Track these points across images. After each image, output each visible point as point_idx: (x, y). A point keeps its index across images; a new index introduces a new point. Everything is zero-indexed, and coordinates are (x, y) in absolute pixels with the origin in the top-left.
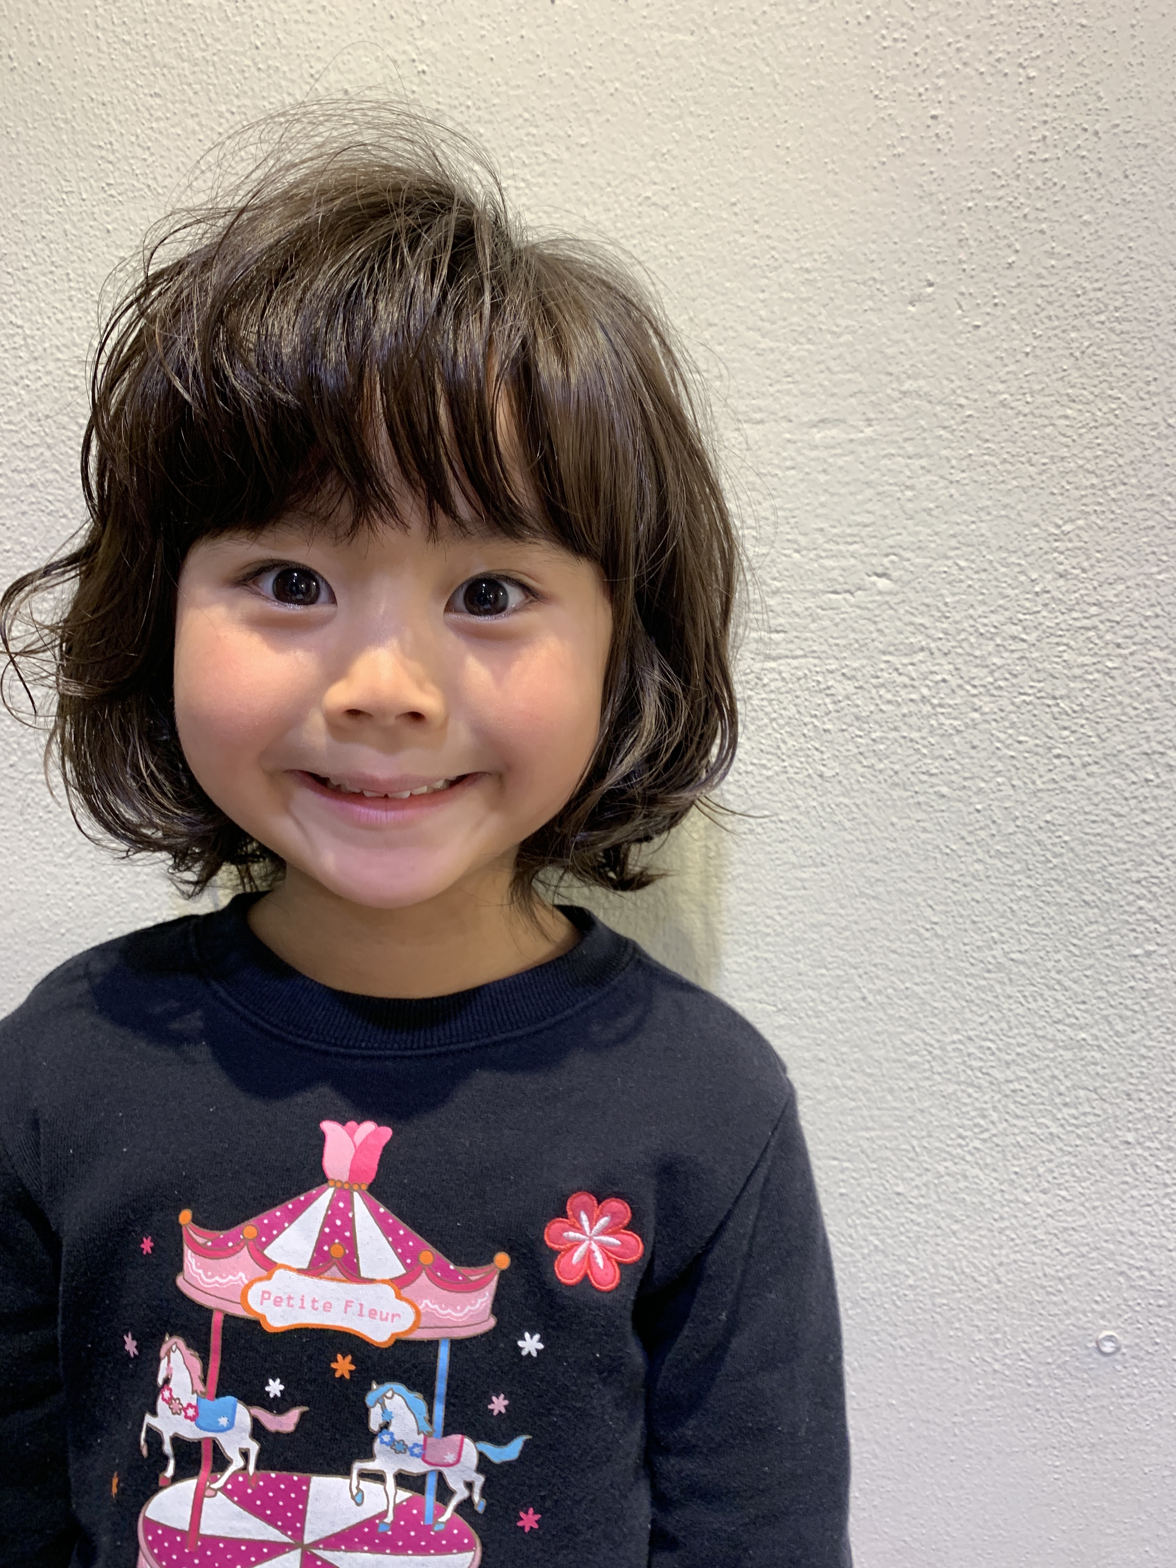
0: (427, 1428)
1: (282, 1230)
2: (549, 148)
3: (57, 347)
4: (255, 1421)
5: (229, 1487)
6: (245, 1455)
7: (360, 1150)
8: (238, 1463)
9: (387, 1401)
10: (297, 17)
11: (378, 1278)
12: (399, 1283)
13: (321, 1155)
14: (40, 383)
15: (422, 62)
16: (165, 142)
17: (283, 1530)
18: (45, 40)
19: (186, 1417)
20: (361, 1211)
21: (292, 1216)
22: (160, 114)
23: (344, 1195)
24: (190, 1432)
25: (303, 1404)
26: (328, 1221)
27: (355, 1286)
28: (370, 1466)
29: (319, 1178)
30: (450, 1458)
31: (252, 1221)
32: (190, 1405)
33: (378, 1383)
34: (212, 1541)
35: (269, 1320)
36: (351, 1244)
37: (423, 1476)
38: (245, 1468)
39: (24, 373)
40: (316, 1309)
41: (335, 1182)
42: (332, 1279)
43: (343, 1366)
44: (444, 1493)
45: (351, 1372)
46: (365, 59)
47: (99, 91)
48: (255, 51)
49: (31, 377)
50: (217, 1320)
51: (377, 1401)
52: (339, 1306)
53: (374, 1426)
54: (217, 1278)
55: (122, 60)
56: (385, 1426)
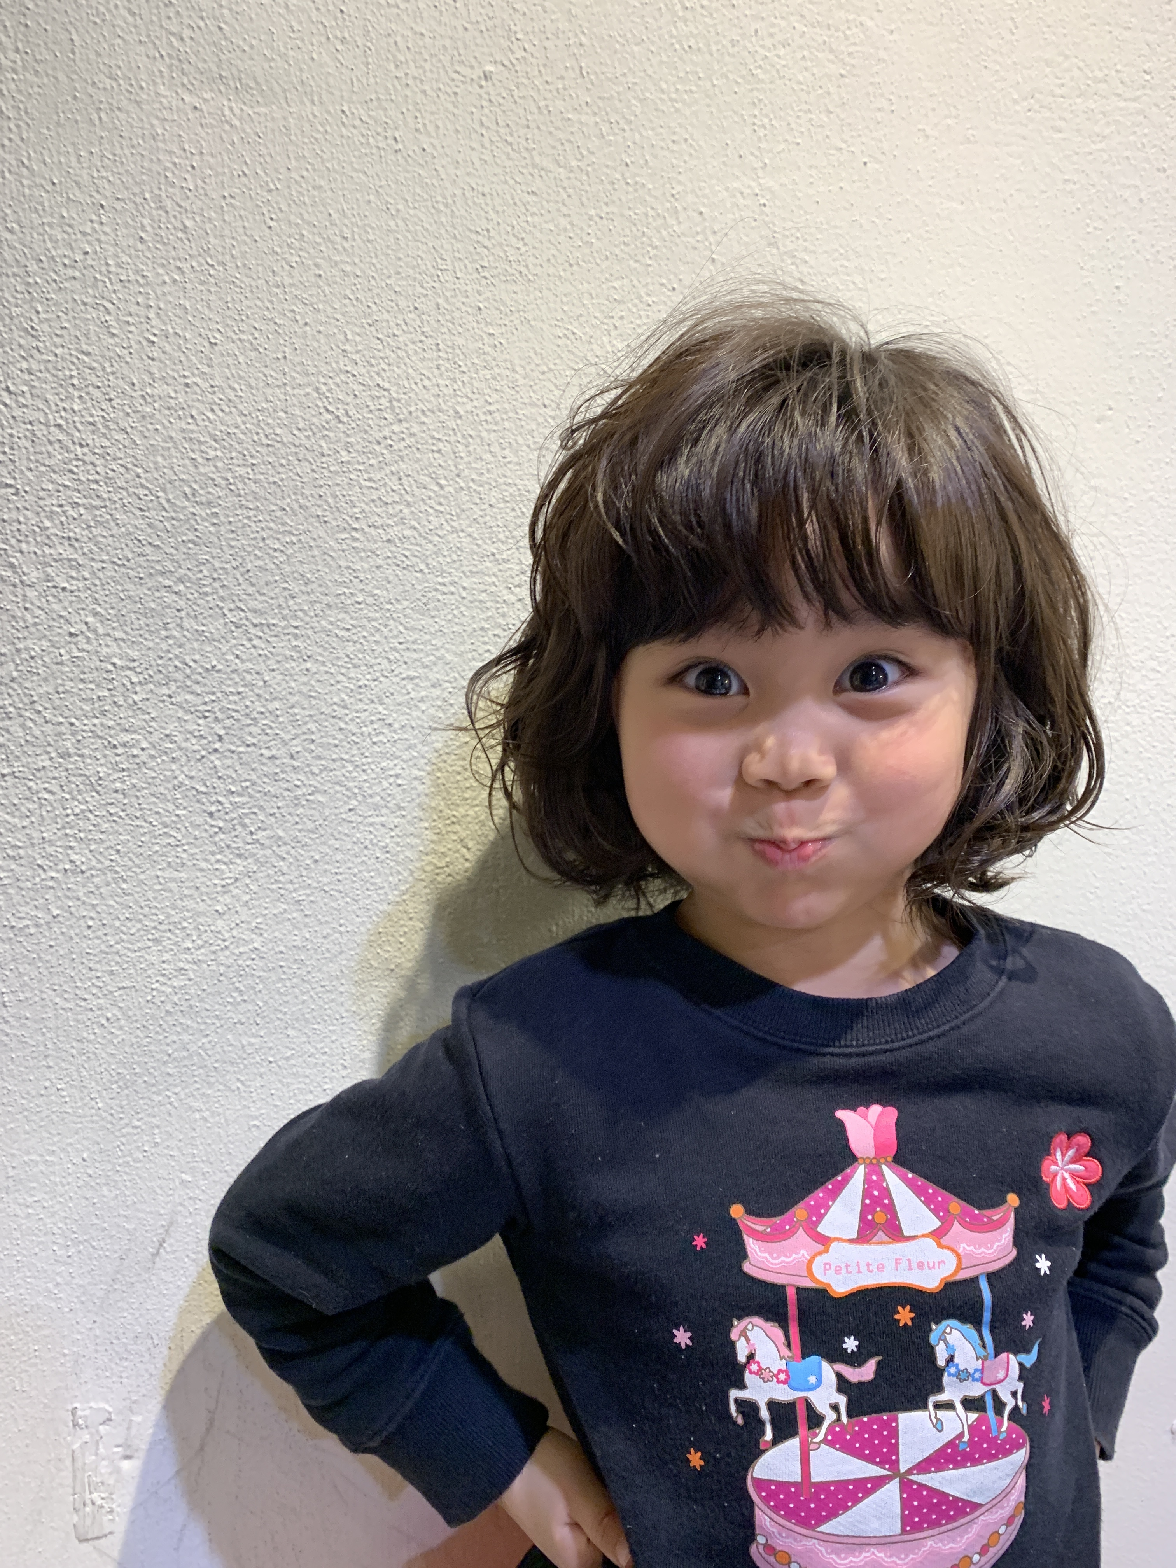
0: (982, 1352)
1: (828, 1208)
2: (858, 279)
3: (423, 411)
4: (839, 1376)
5: (830, 1438)
6: (835, 1408)
7: (877, 1128)
8: (831, 1416)
9: (948, 1337)
10: (663, 144)
11: (919, 1234)
12: (937, 1234)
13: (847, 1139)
14: (403, 444)
15: (763, 197)
16: (538, 235)
17: (881, 1464)
18: (431, 128)
19: (779, 1382)
20: (892, 1179)
21: (834, 1194)
22: (535, 210)
23: (873, 1168)
24: (784, 1394)
25: (877, 1355)
26: (867, 1193)
27: (900, 1246)
28: (942, 1397)
29: (848, 1158)
30: (1001, 1375)
31: (801, 1204)
32: (780, 1371)
33: (937, 1323)
34: (823, 1486)
35: (834, 1287)
36: (890, 1209)
37: (982, 1397)
38: (839, 1419)
39: (387, 434)
40: (871, 1271)
41: (864, 1159)
42: (881, 1243)
43: (905, 1316)
44: (999, 1405)
45: (912, 1319)
46: (717, 188)
47: (480, 182)
48: (625, 168)
49: (394, 437)
50: (791, 1294)
51: (940, 1339)
52: (889, 1266)
53: (941, 1362)
54: (783, 1258)
55: (504, 157)
56: (950, 1360)
